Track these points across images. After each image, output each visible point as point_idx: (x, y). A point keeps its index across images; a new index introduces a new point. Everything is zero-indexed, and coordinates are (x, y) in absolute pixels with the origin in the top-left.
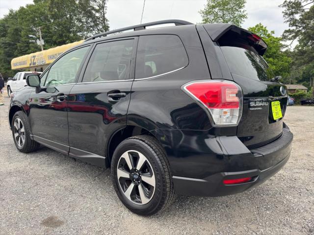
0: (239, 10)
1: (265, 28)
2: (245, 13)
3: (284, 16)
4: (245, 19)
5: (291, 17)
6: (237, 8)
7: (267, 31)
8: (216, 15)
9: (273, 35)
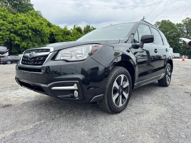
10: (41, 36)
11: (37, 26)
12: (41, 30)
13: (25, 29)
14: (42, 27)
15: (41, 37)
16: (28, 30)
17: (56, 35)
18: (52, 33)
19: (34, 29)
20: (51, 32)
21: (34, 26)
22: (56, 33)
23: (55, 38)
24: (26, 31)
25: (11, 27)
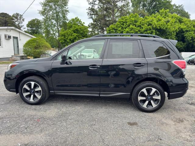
0: (65, 7)
1: (80, 20)
2: (68, 9)
3: (88, 15)
4: (68, 13)
5: (91, 16)
6: (64, 6)
7: (81, 22)
8: (51, 7)
9: (84, 25)
10: (166, 35)
11: (162, 25)
12: (166, 28)
13: (149, 30)
14: (168, 25)
15: (165, 37)
16: (152, 30)
17: (187, 31)
18: (182, 29)
19: (158, 29)
20: (180, 29)
21: (158, 25)
22: (187, 29)
23: (185, 35)
24: (151, 32)
25: (137, 30)
